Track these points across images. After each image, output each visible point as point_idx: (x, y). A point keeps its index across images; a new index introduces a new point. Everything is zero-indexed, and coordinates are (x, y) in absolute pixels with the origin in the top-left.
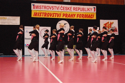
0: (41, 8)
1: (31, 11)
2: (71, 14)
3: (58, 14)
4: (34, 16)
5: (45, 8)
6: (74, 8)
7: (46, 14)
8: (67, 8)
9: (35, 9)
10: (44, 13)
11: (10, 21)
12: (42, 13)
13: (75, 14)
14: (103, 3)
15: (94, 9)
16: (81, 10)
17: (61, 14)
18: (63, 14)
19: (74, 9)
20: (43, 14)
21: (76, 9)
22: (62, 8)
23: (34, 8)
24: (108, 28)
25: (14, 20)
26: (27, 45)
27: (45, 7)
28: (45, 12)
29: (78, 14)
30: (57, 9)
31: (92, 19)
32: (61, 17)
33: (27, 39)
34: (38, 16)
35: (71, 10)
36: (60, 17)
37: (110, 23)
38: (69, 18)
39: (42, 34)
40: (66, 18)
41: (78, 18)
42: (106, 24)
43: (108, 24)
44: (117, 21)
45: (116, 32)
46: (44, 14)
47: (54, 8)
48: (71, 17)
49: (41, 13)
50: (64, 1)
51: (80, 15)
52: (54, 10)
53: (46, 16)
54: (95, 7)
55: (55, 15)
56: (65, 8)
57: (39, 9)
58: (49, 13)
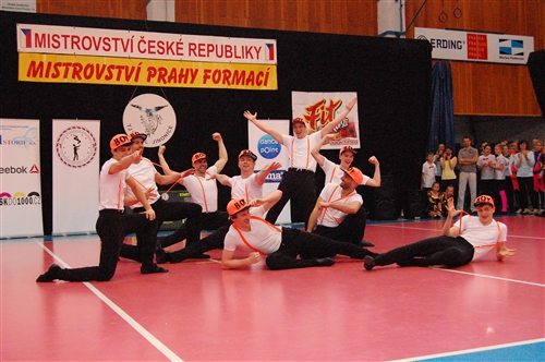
0: (56, 44)
1: (17, 54)
2: (182, 70)
3: (127, 68)
4: (28, 75)
5: (76, 43)
6: (190, 44)
7: (78, 68)
8: (165, 47)
9: (33, 49)
10: (70, 64)
12: (64, 64)
13: (197, 70)
14: (302, 26)
15: (268, 50)
16: (220, 54)
17: (139, 69)
18: (149, 69)
19: (190, 49)
20: (67, 70)
21: (200, 50)
22: (146, 47)
23: (29, 45)
24: (323, 122)
26: (3, 194)
27: (75, 40)
28: (73, 60)
29: (206, 71)
30: (125, 50)
31: (263, 88)
32: (143, 82)
33: (2, 170)
34: (47, 76)
35: (180, 51)
36: (136, 80)
37: (327, 105)
38: (172, 84)
39: (64, 150)
40: (161, 84)
41: (210, 84)
42: (313, 109)
45: (351, 139)
46: (71, 69)
47: (112, 43)
48: (180, 82)
49: (59, 64)
50: (149, 19)
51: (216, 71)
52: (112, 53)
53: (80, 78)
54: (274, 42)
55: (115, 72)
56: (155, 44)
57: (52, 50)
58: (92, 66)
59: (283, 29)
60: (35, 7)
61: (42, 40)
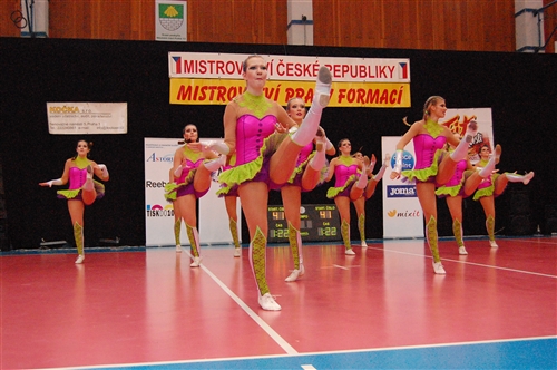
0: (203, 70)
1: (169, 79)
4: (178, 99)
5: (221, 68)
7: (222, 91)
8: (302, 69)
9: (183, 75)
10: (215, 88)
11: (90, 120)
12: (210, 88)
14: (437, 45)
15: (401, 69)
16: (354, 74)
17: (278, 90)
20: (213, 92)
21: (335, 71)
22: (285, 69)
23: (179, 71)
25: (107, 115)
26: (154, 207)
27: (220, 65)
28: (218, 84)
29: (341, 91)
31: (396, 105)
32: (281, 102)
33: (154, 185)
34: (195, 99)
37: (461, 121)
41: (345, 103)
43: (456, 124)
44: (488, 111)
46: (216, 92)
49: (206, 88)
50: (289, 43)
51: (351, 91)
53: (224, 100)
54: (407, 61)
56: (293, 67)
57: (199, 75)
58: (235, 89)
59: (419, 48)
60: (185, 36)
61: (190, 67)
